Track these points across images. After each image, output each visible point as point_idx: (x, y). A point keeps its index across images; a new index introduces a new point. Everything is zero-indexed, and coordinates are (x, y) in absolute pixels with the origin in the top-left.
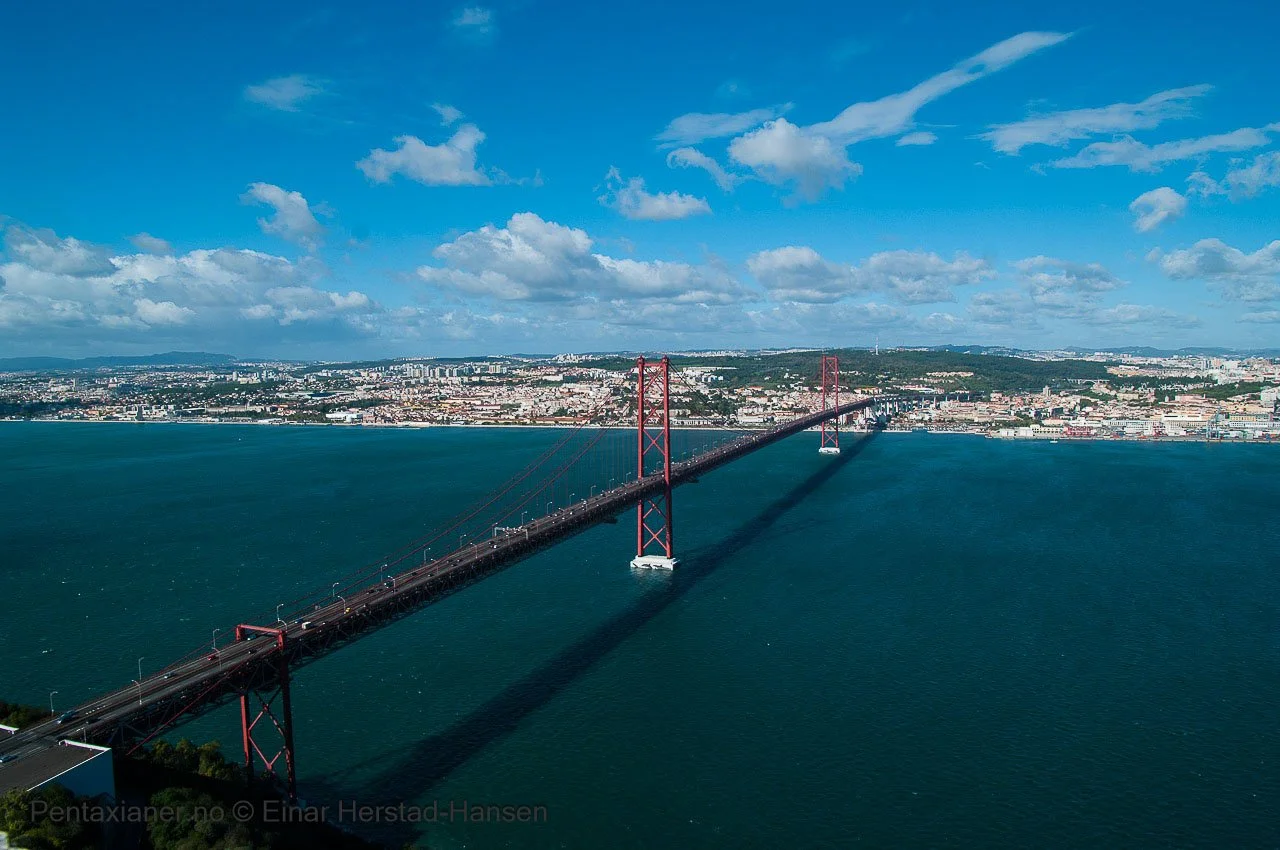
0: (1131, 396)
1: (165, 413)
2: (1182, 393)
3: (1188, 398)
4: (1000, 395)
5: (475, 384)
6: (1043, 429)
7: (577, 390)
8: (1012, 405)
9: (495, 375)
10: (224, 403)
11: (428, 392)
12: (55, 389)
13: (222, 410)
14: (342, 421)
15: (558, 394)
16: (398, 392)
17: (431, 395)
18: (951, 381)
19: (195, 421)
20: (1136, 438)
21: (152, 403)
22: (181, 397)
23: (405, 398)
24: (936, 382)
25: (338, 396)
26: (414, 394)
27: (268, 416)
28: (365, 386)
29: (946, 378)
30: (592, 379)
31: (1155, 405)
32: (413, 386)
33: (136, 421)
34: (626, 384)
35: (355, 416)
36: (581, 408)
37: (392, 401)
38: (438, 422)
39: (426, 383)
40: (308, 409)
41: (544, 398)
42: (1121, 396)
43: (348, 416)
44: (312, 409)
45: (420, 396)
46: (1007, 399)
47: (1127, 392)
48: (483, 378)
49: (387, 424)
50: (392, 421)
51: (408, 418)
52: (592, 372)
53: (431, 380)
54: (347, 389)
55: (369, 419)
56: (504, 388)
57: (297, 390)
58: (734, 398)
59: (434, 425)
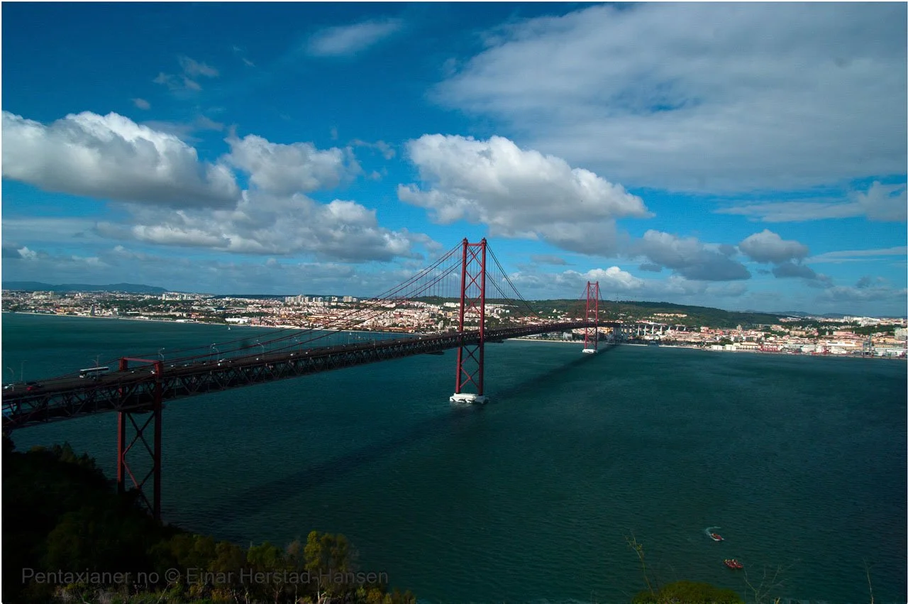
0: (800, 333)
1: (111, 313)
2: (837, 330)
3: (842, 333)
4: (707, 328)
5: (333, 307)
6: (742, 347)
7: (405, 313)
8: (716, 335)
9: (348, 303)
10: (153, 310)
11: (300, 310)
12: (37, 298)
13: (152, 314)
14: (236, 323)
15: (392, 315)
16: (278, 309)
17: (301, 312)
18: (671, 320)
19: (132, 318)
20: (811, 354)
21: (103, 307)
22: (124, 305)
23: (283, 313)
24: (661, 319)
25: (236, 309)
26: (290, 311)
27: (184, 318)
28: (255, 305)
29: (667, 317)
30: (416, 308)
31: (819, 337)
32: (289, 306)
33: (90, 316)
34: (440, 312)
35: (246, 321)
36: (408, 323)
37: (273, 314)
38: (306, 327)
39: (299, 305)
40: (213, 316)
41: (382, 317)
42: (793, 332)
43: (241, 321)
44: (215, 316)
45: (294, 313)
46: (713, 331)
47: (797, 330)
48: (339, 304)
49: (269, 326)
50: (273, 325)
51: (284, 324)
52: (416, 304)
53: (301, 303)
54: (242, 306)
55: (256, 323)
56: (354, 310)
57: (206, 305)
58: (518, 321)
59: (303, 328)
